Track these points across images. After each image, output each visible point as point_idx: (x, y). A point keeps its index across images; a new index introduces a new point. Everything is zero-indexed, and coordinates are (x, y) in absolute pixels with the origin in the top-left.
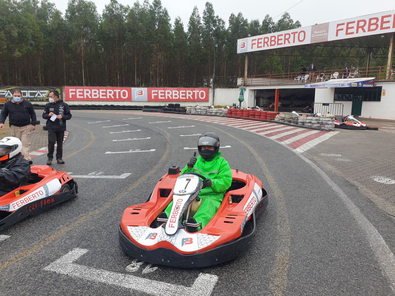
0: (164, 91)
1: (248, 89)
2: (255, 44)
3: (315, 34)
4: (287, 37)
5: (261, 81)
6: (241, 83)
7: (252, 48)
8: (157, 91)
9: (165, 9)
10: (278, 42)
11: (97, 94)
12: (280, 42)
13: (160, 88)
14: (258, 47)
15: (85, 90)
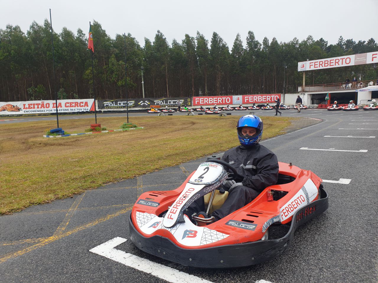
0: (252, 97)
1: (306, 94)
2: (312, 65)
3: (358, 60)
4: (337, 61)
5: (318, 89)
6: (301, 90)
7: (310, 68)
8: (248, 97)
10: (330, 64)
11: (212, 101)
12: (331, 64)
13: (250, 95)
14: (315, 67)
15: (205, 99)
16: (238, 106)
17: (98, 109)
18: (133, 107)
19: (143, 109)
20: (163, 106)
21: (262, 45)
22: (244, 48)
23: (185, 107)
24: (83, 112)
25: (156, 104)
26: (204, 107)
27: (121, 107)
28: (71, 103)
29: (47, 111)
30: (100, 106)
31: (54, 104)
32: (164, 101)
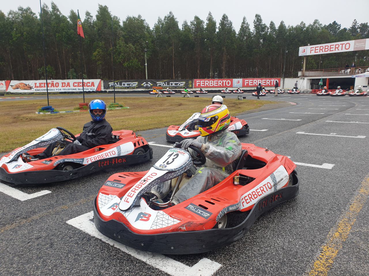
0: (252, 80)
1: (306, 78)
2: (313, 50)
3: (357, 45)
4: (337, 46)
5: (318, 73)
6: (301, 74)
7: (311, 53)
8: (248, 81)
9: (230, 21)
11: (212, 83)
12: (331, 49)
13: (250, 78)
14: (315, 52)
15: (206, 81)
16: (236, 89)
17: (104, 89)
18: (137, 88)
19: (146, 90)
20: (165, 88)
21: (270, 29)
22: (251, 31)
23: (186, 89)
24: (90, 91)
25: (158, 85)
26: (203, 89)
27: (126, 88)
28: (78, 83)
29: (56, 90)
30: (105, 86)
31: (63, 83)
32: (166, 83)
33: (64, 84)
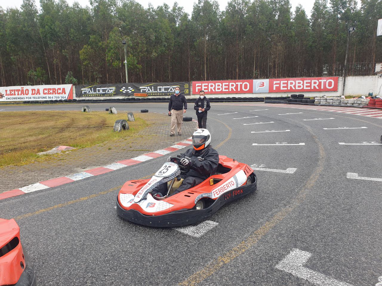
0: (286, 82)
6: (381, 69)
8: (279, 82)
11: (220, 87)
13: (283, 79)
15: (210, 84)
17: (76, 97)
18: (115, 95)
19: (126, 97)
20: (151, 95)
28: (49, 89)
29: (26, 98)
30: (77, 94)
31: (32, 90)
32: (153, 87)
33: (34, 91)
